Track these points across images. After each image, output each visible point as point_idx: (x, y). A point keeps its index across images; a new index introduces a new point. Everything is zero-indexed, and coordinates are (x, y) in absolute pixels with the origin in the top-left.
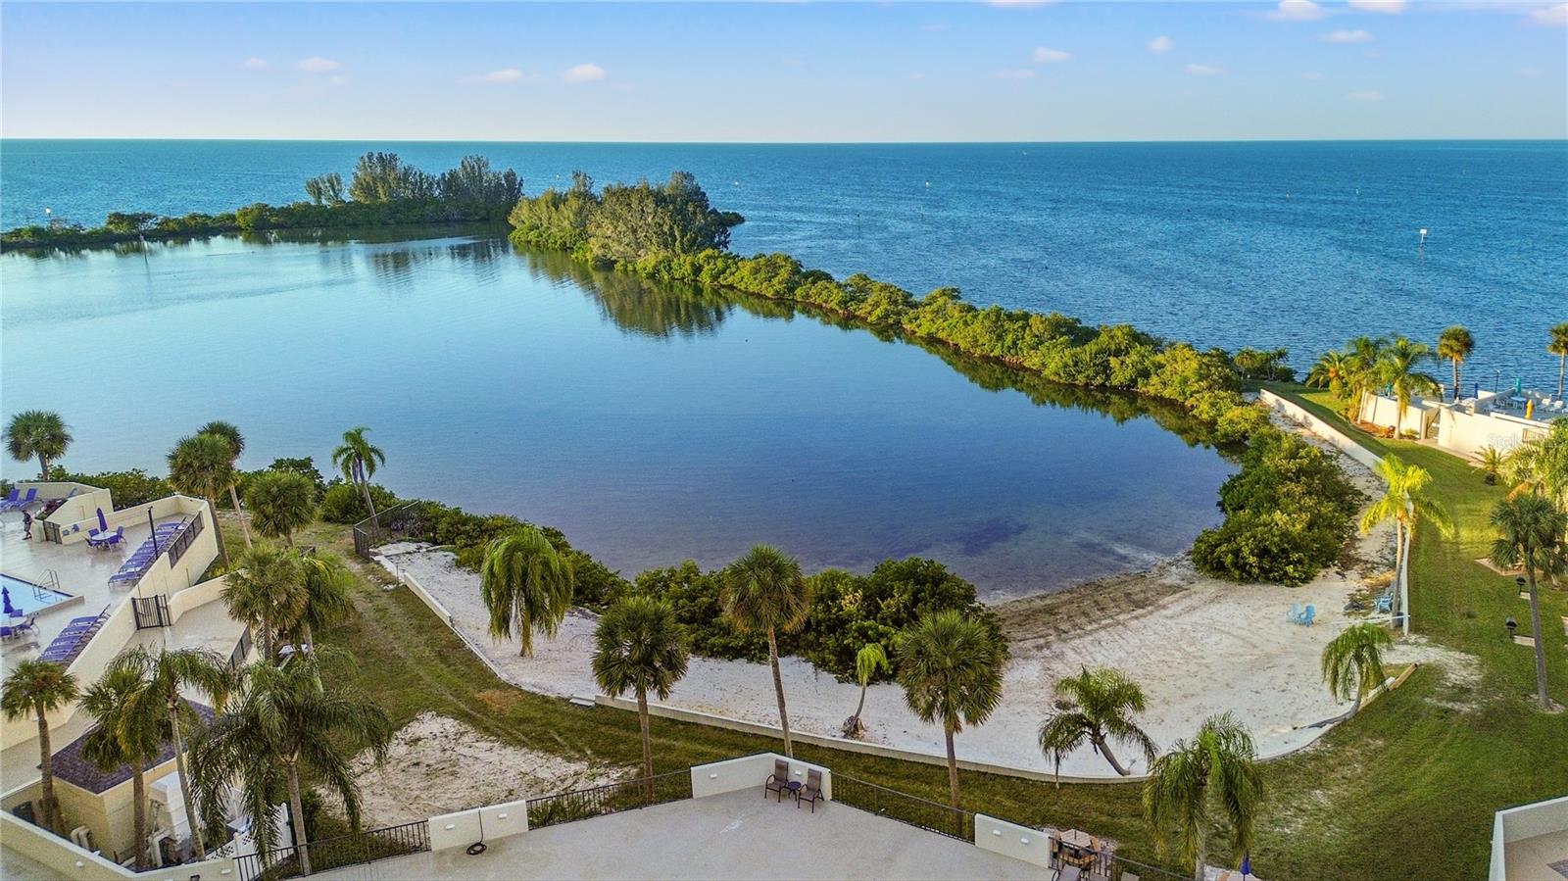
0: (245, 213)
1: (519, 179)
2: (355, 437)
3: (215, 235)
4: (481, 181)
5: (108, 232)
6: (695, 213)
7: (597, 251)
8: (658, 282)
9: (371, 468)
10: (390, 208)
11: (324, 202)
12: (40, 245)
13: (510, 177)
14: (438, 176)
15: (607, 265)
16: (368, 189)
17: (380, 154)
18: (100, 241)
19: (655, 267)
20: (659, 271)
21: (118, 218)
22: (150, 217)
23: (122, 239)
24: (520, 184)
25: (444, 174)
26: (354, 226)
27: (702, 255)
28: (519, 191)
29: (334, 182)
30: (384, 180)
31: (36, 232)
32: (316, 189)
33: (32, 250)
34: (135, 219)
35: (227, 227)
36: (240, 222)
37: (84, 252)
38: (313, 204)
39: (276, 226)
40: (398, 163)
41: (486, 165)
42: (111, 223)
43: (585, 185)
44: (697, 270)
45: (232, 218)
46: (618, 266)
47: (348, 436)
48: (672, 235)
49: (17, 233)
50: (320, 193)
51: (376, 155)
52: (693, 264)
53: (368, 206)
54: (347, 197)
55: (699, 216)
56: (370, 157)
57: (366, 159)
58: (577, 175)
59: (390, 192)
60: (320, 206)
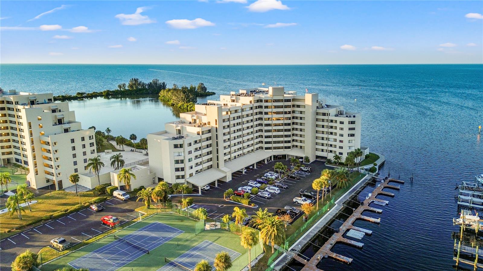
0: (105, 92)
1: (165, 84)
2: (108, 128)
3: (98, 97)
4: (157, 84)
5: (77, 96)
6: (190, 95)
7: (172, 102)
8: (181, 109)
9: (110, 132)
10: (136, 91)
11: (122, 89)
12: (63, 99)
13: (164, 83)
14: (147, 83)
15: (173, 105)
16: (131, 86)
17: (135, 79)
18: (75, 98)
19: (180, 106)
20: (181, 107)
21: (79, 93)
22: (85, 93)
23: (79, 98)
24: (166, 85)
25: (148, 83)
26: (128, 95)
27: (189, 104)
28: (165, 87)
29: (124, 85)
30: (135, 84)
31: (63, 96)
32: (120, 87)
33: (61, 100)
34: (82, 94)
35: (101, 95)
36: (104, 94)
37: (72, 101)
38: (119, 90)
39: (111, 95)
40: (139, 80)
41: (158, 81)
42: (77, 94)
43: (176, 87)
44: (188, 106)
45: (102, 93)
46: (175, 105)
47: (107, 128)
48: (184, 99)
49: (59, 96)
50: (121, 87)
51: (134, 79)
52: (187, 105)
53: (131, 90)
54: (127, 88)
55: (191, 96)
56: (132, 79)
57: (131, 80)
58: (174, 85)
59: (136, 87)
60: (121, 91)
